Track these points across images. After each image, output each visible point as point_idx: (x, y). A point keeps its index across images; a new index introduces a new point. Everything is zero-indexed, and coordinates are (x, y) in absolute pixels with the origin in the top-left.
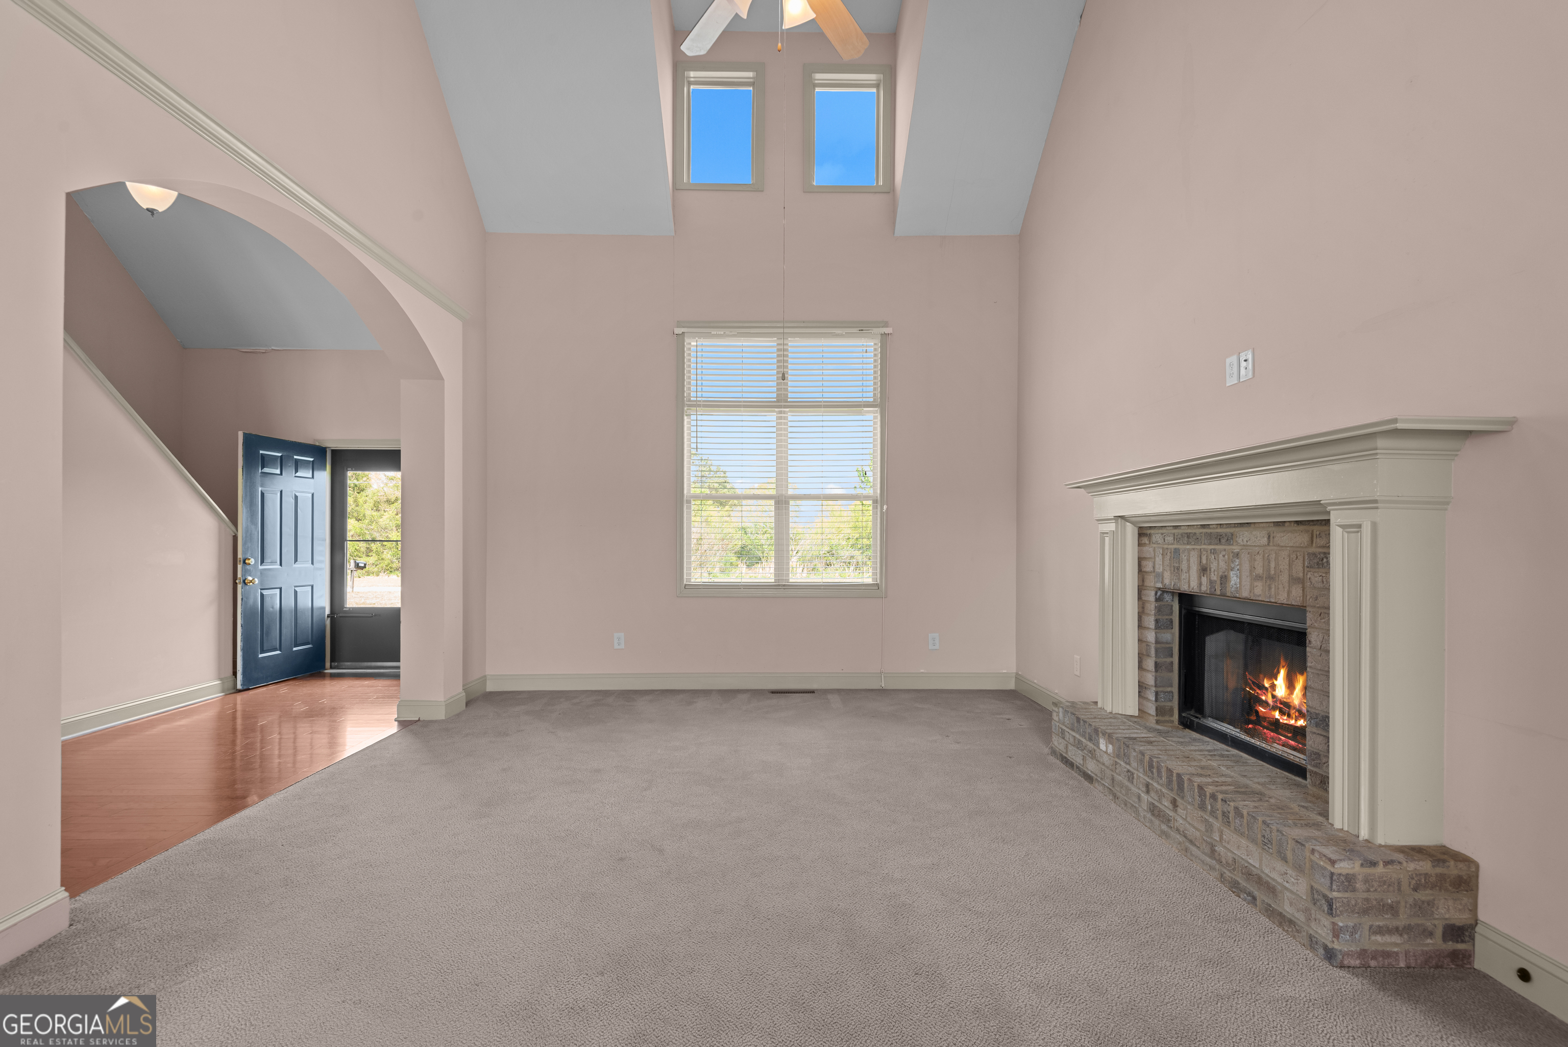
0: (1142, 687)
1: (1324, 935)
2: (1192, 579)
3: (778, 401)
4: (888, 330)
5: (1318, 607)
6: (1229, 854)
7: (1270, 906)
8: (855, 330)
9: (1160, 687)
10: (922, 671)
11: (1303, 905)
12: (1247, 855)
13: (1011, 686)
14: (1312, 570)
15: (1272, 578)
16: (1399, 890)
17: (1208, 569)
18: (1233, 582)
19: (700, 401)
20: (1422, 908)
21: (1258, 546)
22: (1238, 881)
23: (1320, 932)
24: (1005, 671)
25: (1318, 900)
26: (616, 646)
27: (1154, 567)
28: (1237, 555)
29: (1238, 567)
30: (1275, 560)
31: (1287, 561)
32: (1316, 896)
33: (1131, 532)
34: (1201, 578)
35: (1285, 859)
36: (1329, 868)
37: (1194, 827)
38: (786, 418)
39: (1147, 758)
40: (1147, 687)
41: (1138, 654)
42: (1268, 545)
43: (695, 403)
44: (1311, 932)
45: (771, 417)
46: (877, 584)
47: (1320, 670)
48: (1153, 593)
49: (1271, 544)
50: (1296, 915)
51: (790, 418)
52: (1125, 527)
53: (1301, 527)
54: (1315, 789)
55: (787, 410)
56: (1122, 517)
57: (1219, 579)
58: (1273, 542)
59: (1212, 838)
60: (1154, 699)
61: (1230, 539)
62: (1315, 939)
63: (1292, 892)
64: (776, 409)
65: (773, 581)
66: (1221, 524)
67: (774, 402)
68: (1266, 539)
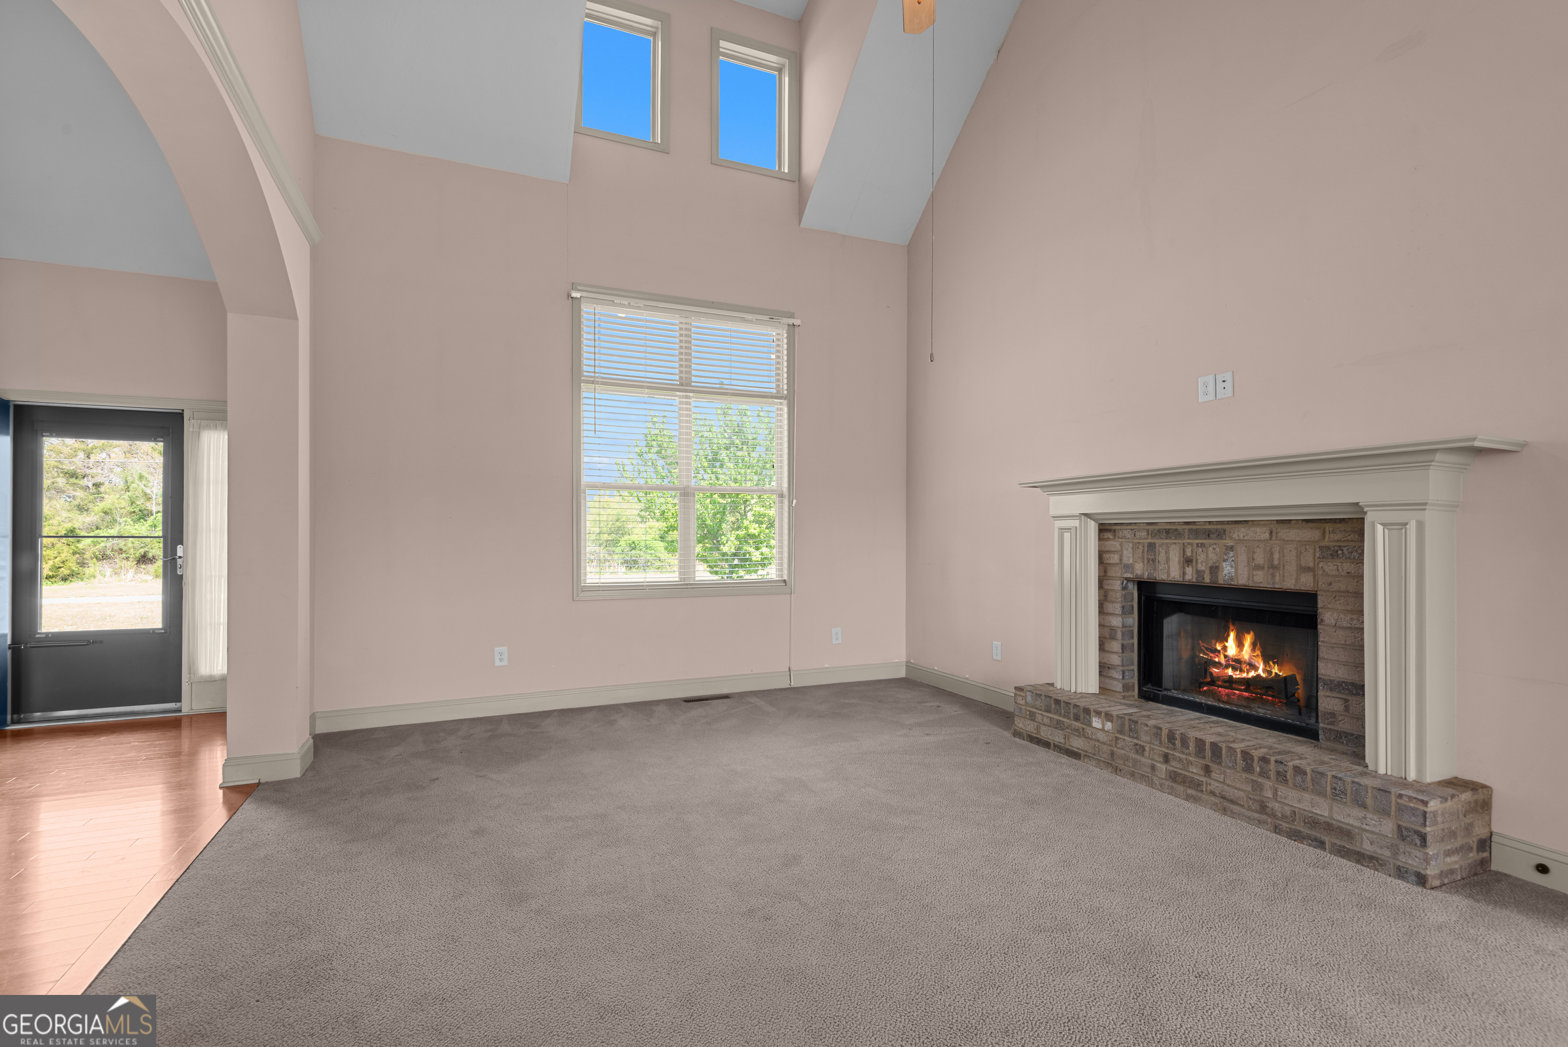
0: (1104, 668)
1: (1415, 864)
2: (1172, 569)
3: (681, 385)
4: (797, 322)
5: (1332, 591)
6: (1286, 808)
7: (1344, 847)
8: (766, 318)
9: (1126, 666)
10: (827, 666)
11: (1387, 843)
12: (1312, 807)
13: (902, 674)
14: (1324, 560)
15: (1276, 568)
16: (1458, 818)
17: (1194, 561)
18: (1226, 572)
19: (597, 377)
20: (1468, 828)
21: (1258, 540)
22: (1299, 830)
23: (1410, 862)
24: (897, 661)
25: (1409, 837)
26: (498, 663)
27: (1121, 560)
28: (1232, 548)
29: (1233, 558)
30: (1279, 552)
31: (1294, 553)
32: (1405, 833)
33: (1093, 527)
34: (1184, 568)
35: (1364, 806)
36: (1422, 808)
37: (1236, 788)
38: (689, 403)
39: (1165, 733)
40: (1110, 666)
41: (1099, 637)
42: (1271, 539)
43: (593, 379)
44: (1399, 863)
45: (676, 399)
46: (785, 581)
47: (1335, 643)
48: (1119, 582)
49: (1274, 538)
50: (1379, 851)
51: (693, 404)
52: (1086, 524)
53: (1311, 525)
54: (1329, 744)
55: (691, 394)
56: (1085, 515)
57: (1208, 568)
58: (1276, 537)
59: (1262, 796)
60: (1121, 677)
61: (1221, 534)
62: (1405, 869)
63: (1372, 832)
64: (678, 393)
65: (677, 579)
66: (1210, 522)
67: (677, 385)
68: (1267, 534)
